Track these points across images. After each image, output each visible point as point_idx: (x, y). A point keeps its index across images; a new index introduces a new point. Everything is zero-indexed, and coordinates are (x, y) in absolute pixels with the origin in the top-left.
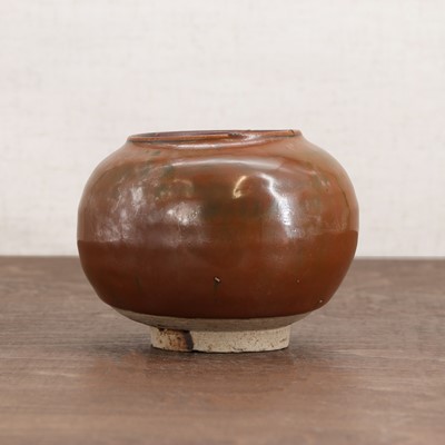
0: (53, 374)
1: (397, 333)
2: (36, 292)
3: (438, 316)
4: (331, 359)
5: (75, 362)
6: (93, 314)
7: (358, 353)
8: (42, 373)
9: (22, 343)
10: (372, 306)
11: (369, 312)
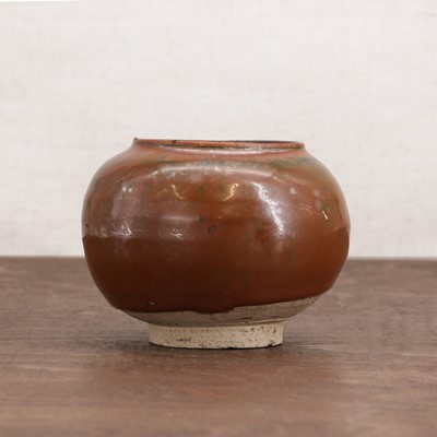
0: (38, 368)
1: (361, 329)
2: (21, 290)
3: (401, 313)
4: (300, 353)
5: (59, 356)
6: (75, 312)
7: (325, 348)
8: (27, 367)
9: (8, 339)
10: (338, 303)
11: (335, 309)
